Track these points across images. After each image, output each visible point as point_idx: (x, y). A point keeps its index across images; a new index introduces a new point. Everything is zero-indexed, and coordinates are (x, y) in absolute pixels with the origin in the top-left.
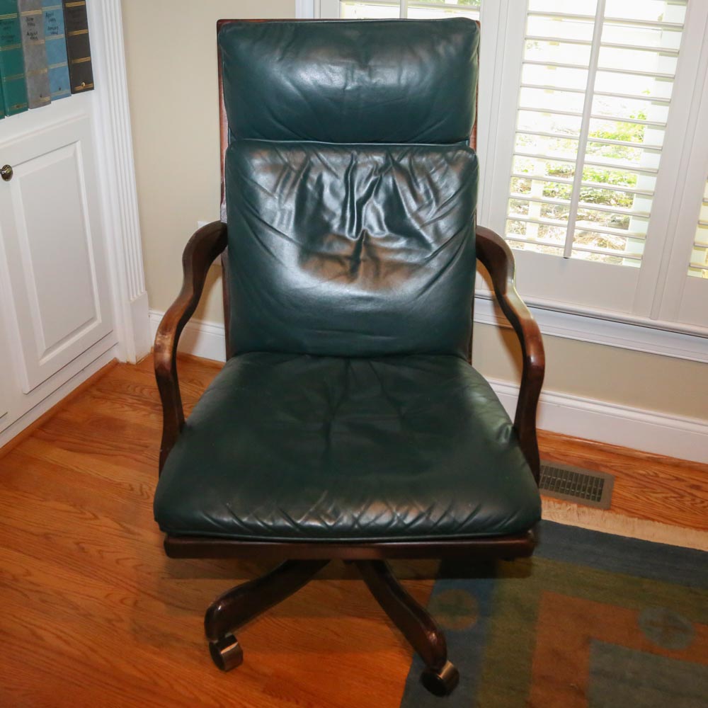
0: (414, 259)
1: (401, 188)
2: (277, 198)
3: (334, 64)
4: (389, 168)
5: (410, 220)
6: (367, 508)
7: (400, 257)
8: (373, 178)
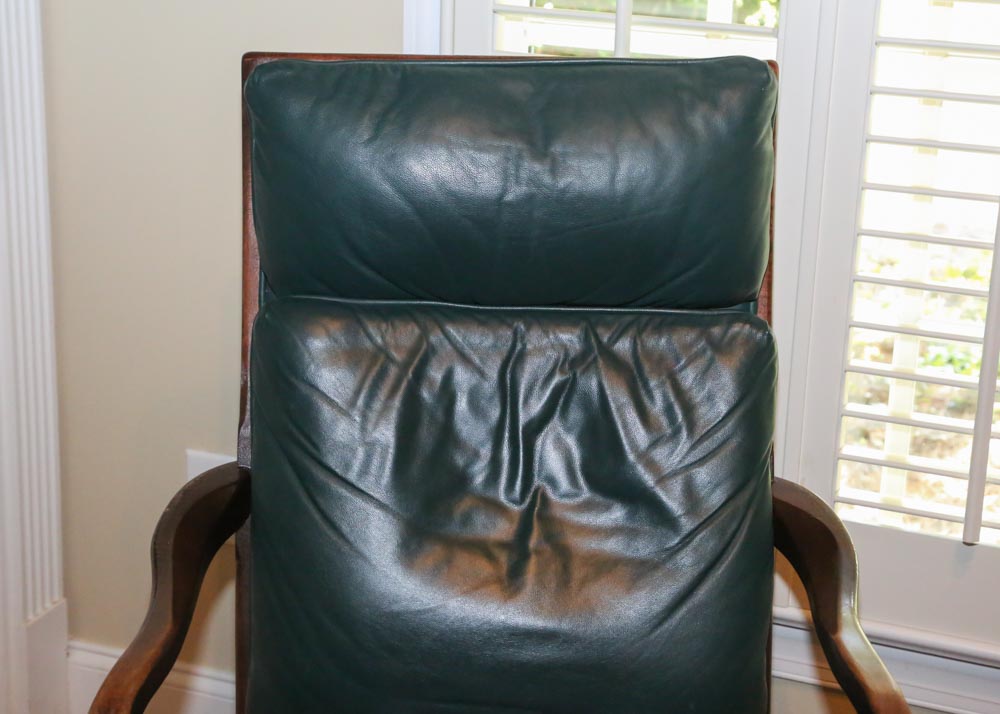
0: (644, 548)
1: (614, 399)
2: (358, 419)
3: (480, 150)
4: (590, 359)
5: (633, 467)
7: (613, 546)
8: (557, 379)
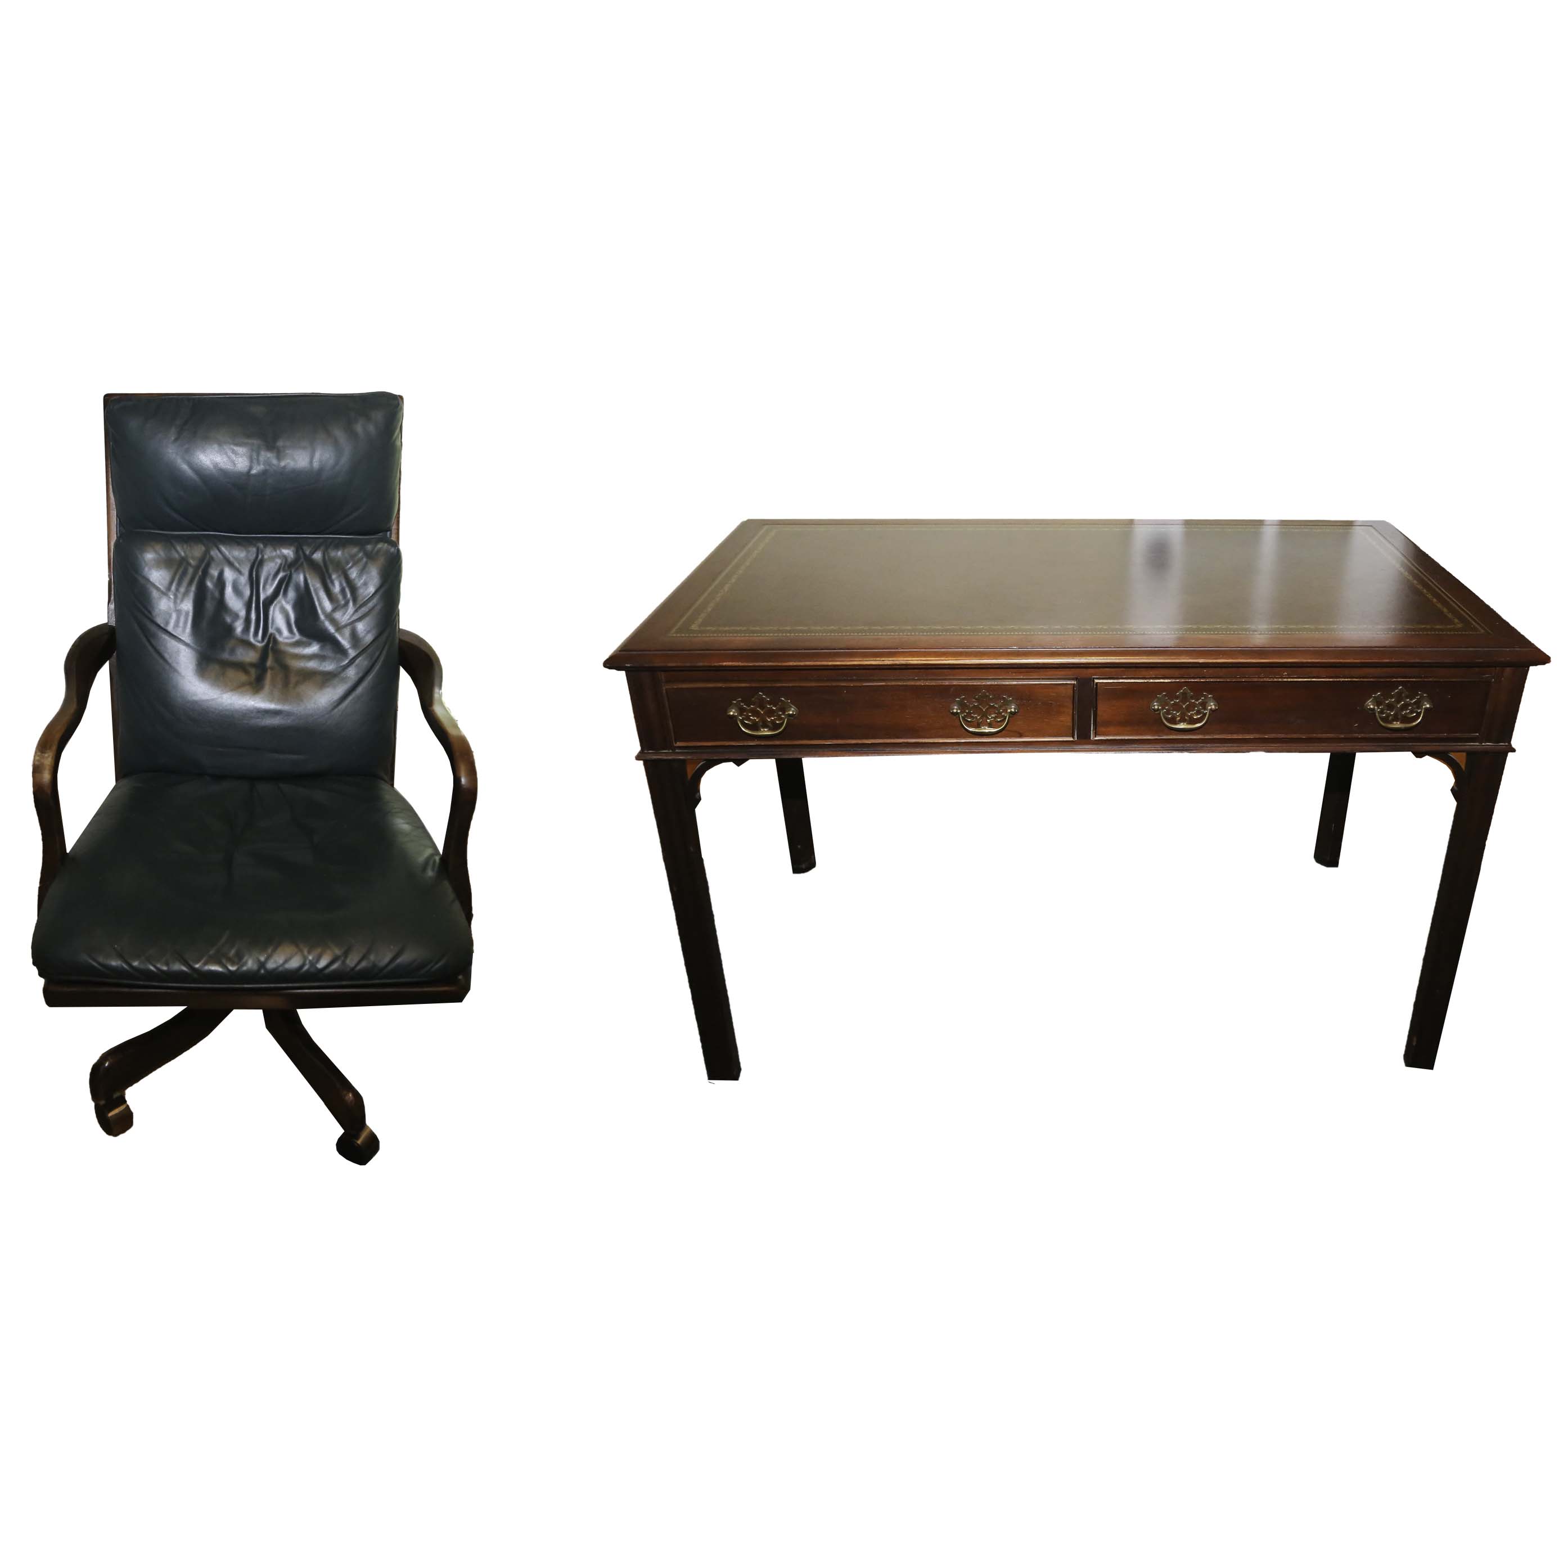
0: (329, 667)
1: (313, 586)
2: (172, 597)
3: (237, 445)
4: (299, 563)
5: (323, 623)
6: (274, 951)
7: (312, 665)
8: (281, 575)
